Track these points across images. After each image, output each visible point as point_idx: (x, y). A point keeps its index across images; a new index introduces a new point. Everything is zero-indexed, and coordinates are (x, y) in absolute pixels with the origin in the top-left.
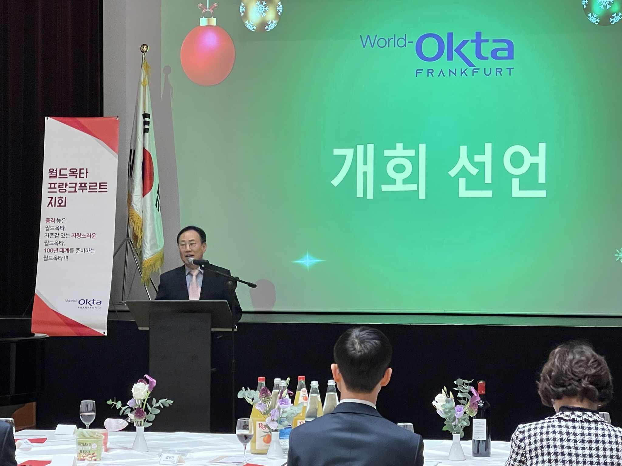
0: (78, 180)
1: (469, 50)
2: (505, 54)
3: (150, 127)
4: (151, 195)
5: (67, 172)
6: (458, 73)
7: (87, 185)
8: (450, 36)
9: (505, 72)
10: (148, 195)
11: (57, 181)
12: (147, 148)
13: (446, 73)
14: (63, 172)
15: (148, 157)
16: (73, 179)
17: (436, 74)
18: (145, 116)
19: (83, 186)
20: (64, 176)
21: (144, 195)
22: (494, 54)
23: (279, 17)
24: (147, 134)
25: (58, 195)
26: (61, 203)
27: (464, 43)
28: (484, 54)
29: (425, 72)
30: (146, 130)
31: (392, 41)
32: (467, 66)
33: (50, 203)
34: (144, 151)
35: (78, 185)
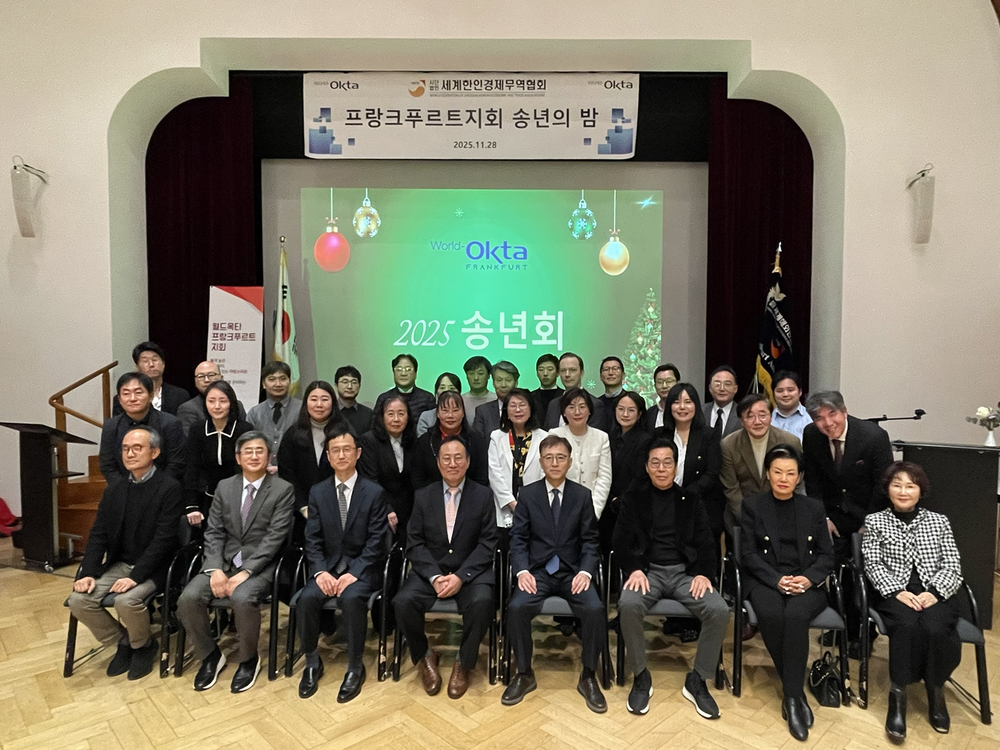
0: (234, 332)
1: (499, 253)
2: (522, 256)
3: (288, 295)
4: (289, 344)
5: (226, 326)
6: (493, 267)
7: (241, 335)
8: (488, 243)
9: (522, 267)
10: (286, 343)
11: (219, 332)
12: (285, 310)
13: (485, 267)
14: (223, 326)
15: (285, 316)
16: (230, 331)
17: (479, 268)
18: (284, 287)
19: (238, 336)
20: (223, 329)
21: (284, 342)
22: (515, 256)
23: (379, 229)
24: (285, 300)
25: (220, 342)
26: (222, 348)
27: (496, 248)
28: (508, 256)
29: (472, 267)
30: (284, 297)
31: (451, 246)
32: (498, 263)
33: (214, 348)
34: (284, 312)
35: (234, 335)
